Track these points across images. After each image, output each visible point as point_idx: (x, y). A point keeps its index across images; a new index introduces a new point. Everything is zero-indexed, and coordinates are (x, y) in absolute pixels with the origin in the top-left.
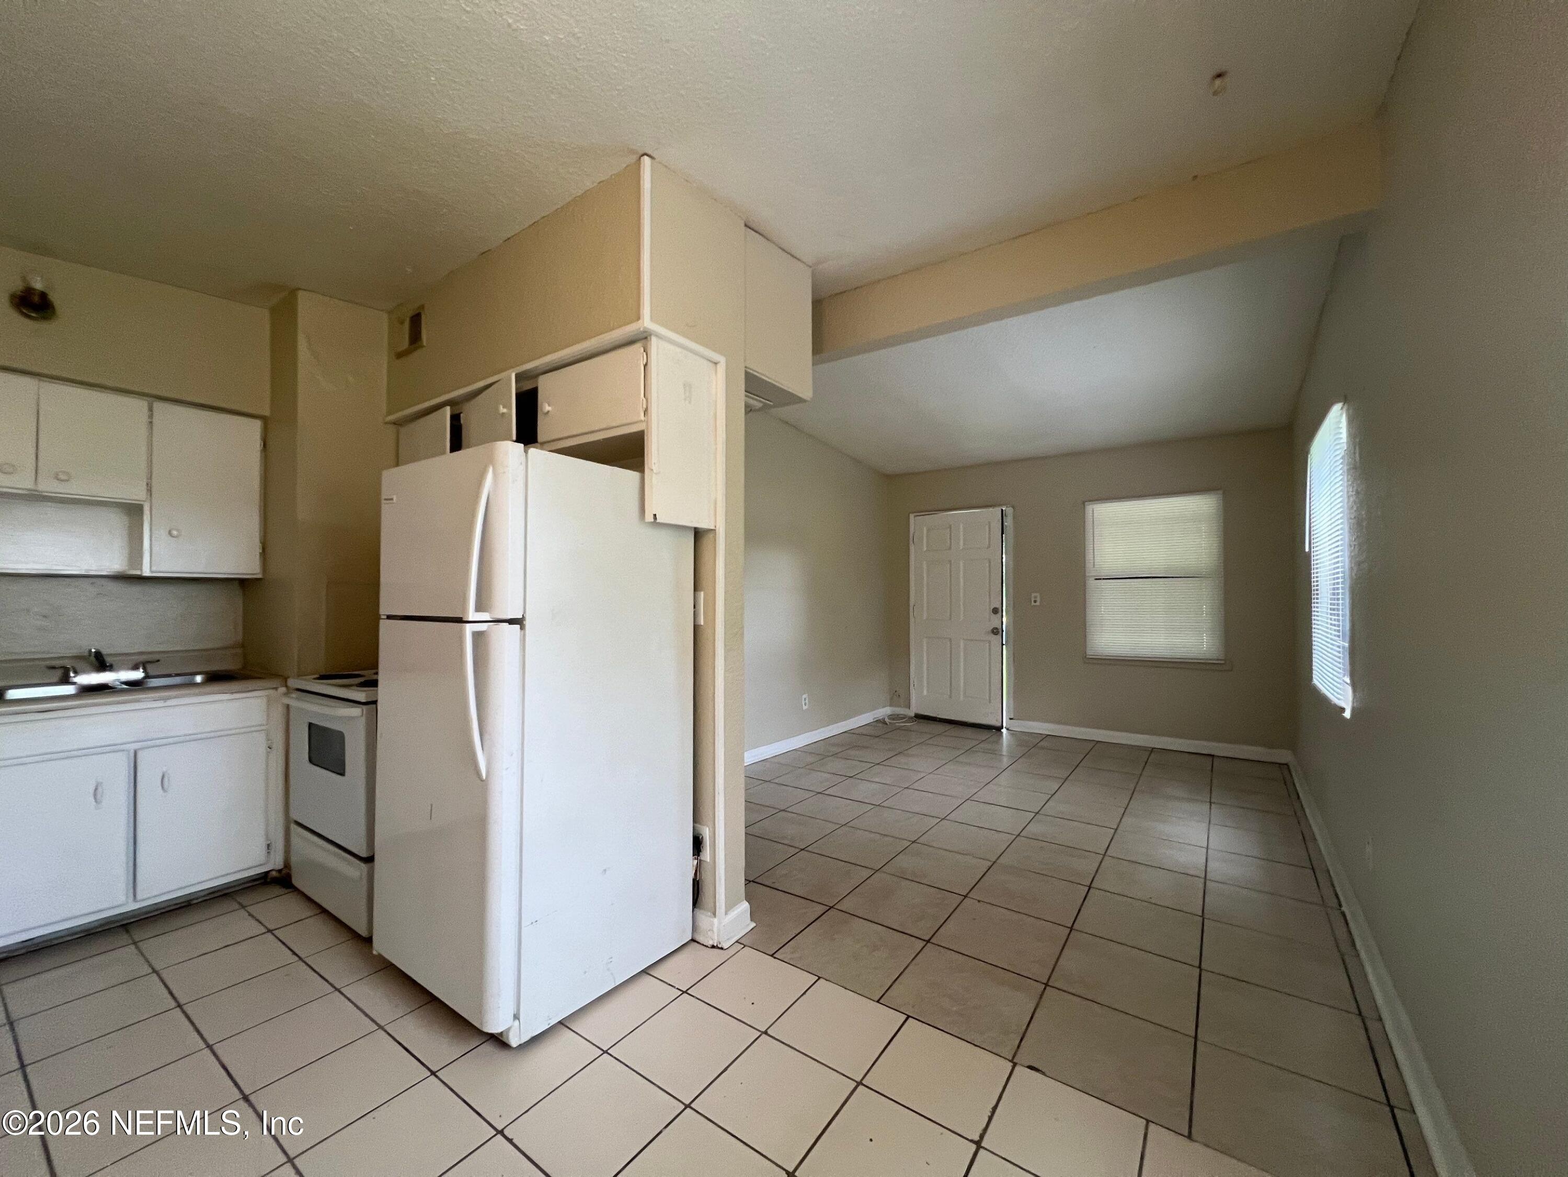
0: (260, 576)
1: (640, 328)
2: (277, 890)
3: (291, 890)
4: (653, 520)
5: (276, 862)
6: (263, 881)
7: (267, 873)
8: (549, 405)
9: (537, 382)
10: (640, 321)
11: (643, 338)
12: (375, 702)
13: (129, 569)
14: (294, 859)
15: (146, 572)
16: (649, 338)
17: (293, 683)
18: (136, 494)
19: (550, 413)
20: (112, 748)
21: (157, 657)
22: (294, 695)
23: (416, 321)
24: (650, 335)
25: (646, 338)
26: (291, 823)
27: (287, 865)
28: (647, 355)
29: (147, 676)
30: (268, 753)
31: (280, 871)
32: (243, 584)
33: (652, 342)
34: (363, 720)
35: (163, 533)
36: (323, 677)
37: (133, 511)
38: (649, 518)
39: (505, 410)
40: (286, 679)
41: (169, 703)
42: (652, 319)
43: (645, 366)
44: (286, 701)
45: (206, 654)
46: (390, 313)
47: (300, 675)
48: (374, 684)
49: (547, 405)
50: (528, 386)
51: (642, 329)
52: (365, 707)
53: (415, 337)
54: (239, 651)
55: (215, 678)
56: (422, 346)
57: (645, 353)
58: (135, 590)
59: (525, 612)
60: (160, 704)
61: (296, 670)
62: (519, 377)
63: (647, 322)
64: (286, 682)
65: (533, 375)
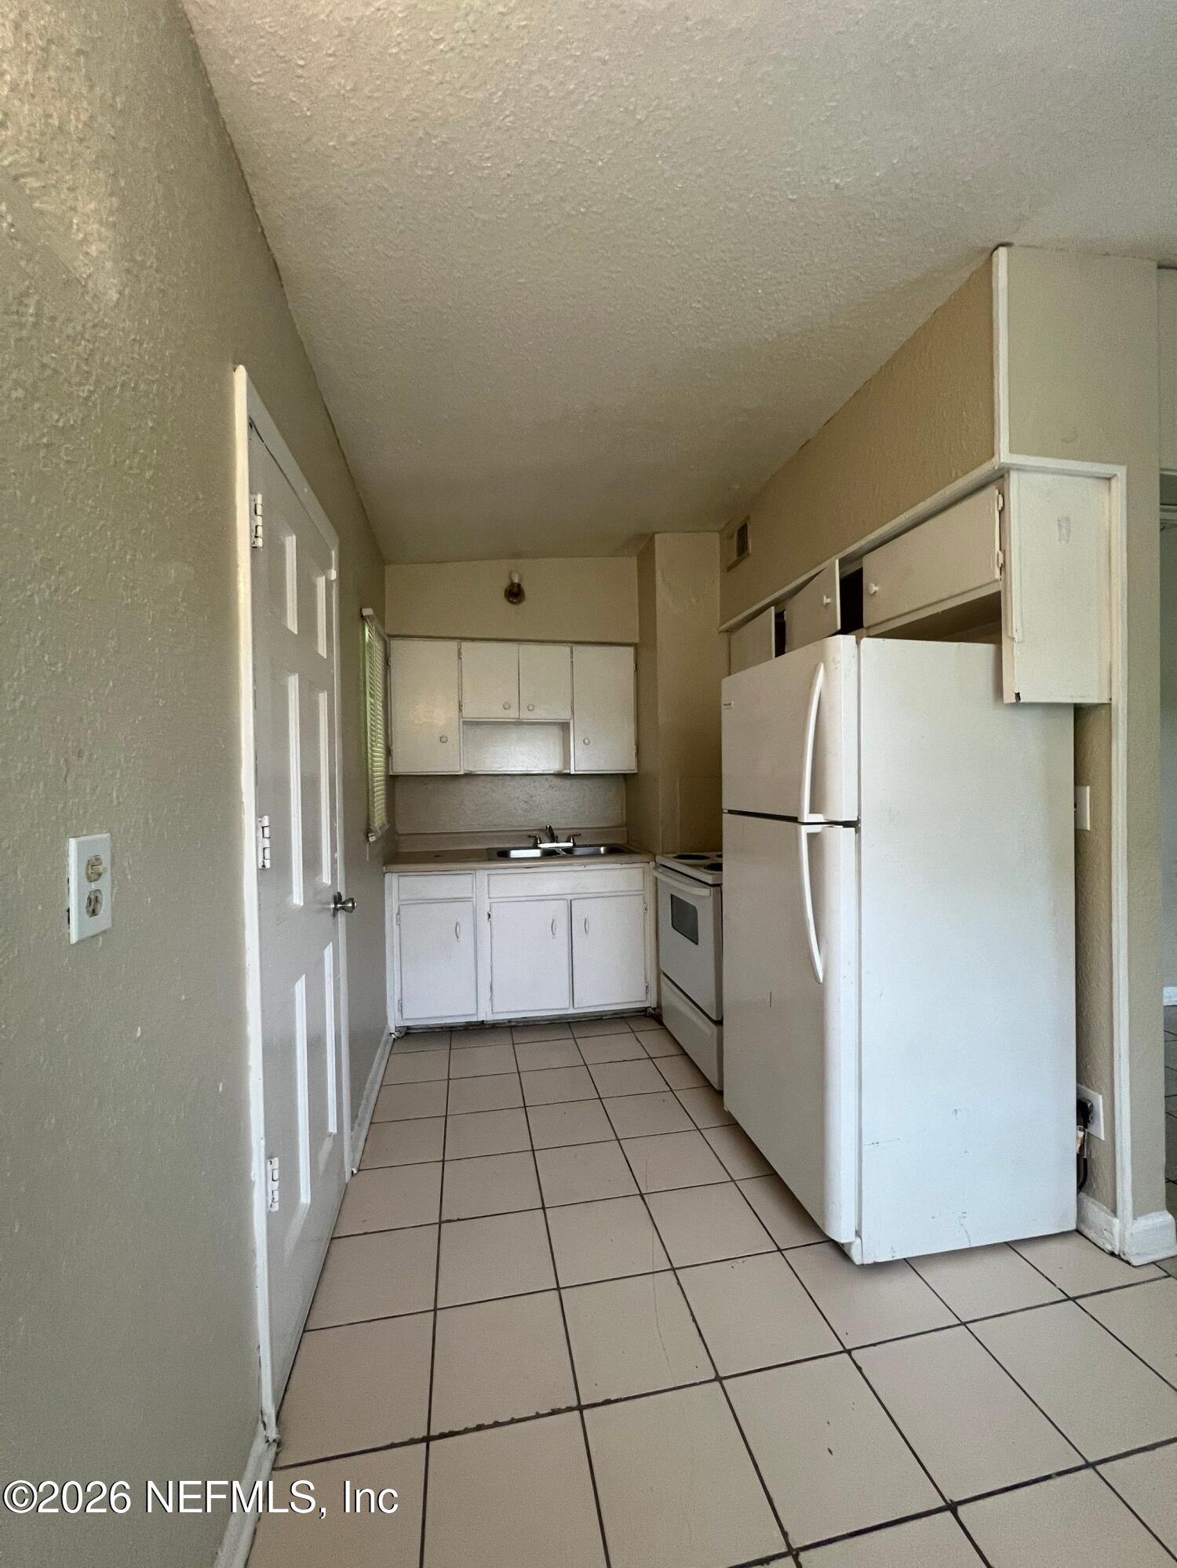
0: (636, 772)
1: (994, 467)
2: (654, 1025)
3: (661, 1027)
4: (1014, 701)
5: (651, 1002)
6: (643, 1014)
7: (646, 1008)
8: (876, 586)
9: (862, 562)
10: (996, 456)
11: (1000, 478)
12: (720, 885)
13: (565, 769)
14: (663, 1004)
15: (573, 772)
16: (1006, 476)
17: (660, 859)
18: (564, 715)
19: (877, 595)
20: (557, 897)
21: (579, 832)
22: (660, 870)
23: (743, 532)
24: (1008, 472)
25: (1002, 476)
26: (660, 973)
27: (659, 1006)
28: (1003, 497)
29: (574, 845)
30: (645, 913)
31: (654, 1009)
32: (625, 777)
33: (1011, 480)
34: (711, 899)
35: (580, 743)
36: (679, 857)
37: (564, 727)
38: (1009, 698)
39: (829, 600)
40: (655, 856)
41: (587, 868)
42: (1011, 451)
43: (1001, 512)
44: (656, 874)
45: (603, 831)
46: (721, 532)
47: (663, 853)
48: (718, 867)
49: (873, 585)
50: (851, 569)
51: (996, 468)
52: (712, 889)
53: (742, 548)
54: (625, 829)
55: (614, 851)
56: (749, 554)
57: (1000, 496)
58: (567, 783)
59: (859, 814)
60: (582, 868)
61: (661, 850)
62: (842, 563)
63: (1004, 455)
64: (655, 858)
65: (859, 556)
